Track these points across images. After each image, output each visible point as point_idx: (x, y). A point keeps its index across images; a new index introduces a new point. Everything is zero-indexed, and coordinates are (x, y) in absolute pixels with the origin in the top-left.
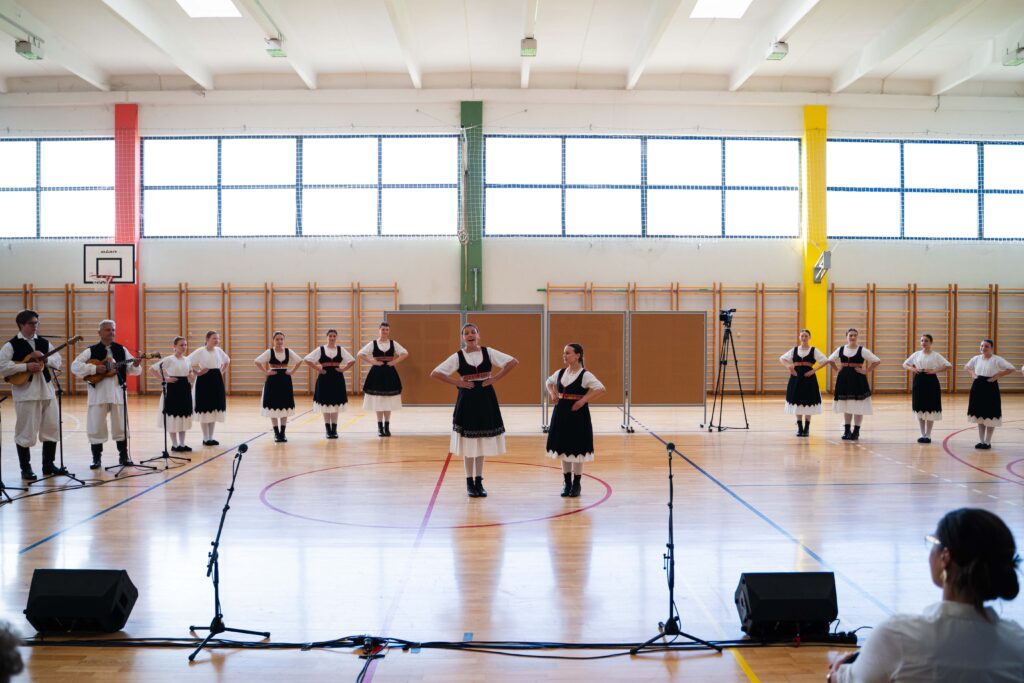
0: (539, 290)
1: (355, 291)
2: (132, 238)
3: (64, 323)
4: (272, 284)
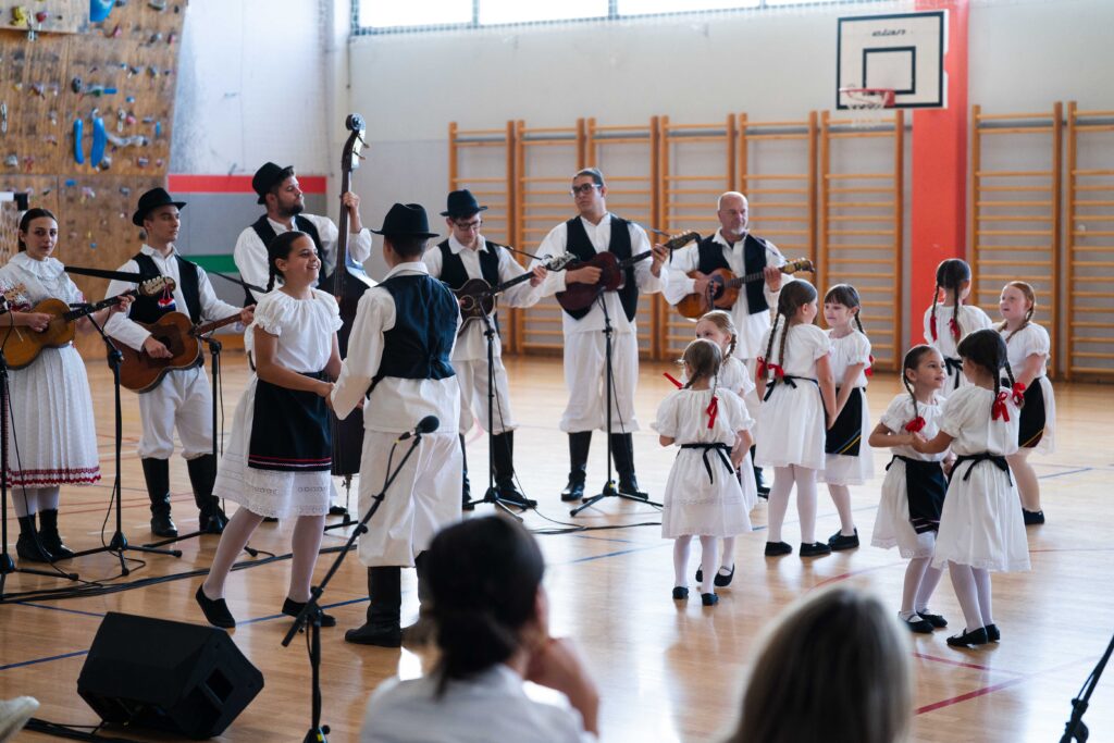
3: (806, 202)
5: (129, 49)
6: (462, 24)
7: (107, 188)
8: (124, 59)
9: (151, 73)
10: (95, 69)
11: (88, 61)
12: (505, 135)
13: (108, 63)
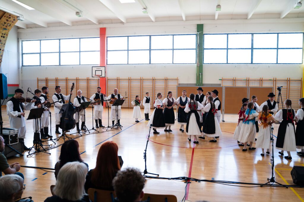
0: (219, 80)
1: (166, 79)
2: (104, 65)
3: (86, 88)
4: (142, 78)
12: (45, 79)
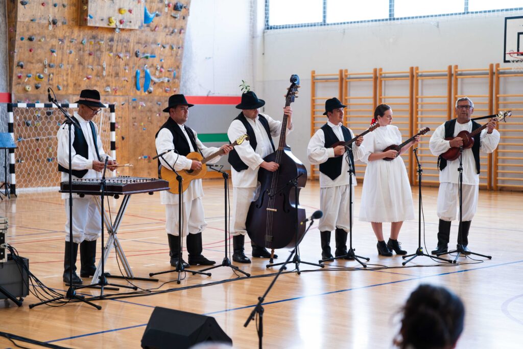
5: (161, 37)
6: (318, 23)
7: (151, 102)
8: (159, 42)
9: (172, 48)
10: (146, 46)
11: (143, 42)
12: (338, 77)
13: (152, 43)
